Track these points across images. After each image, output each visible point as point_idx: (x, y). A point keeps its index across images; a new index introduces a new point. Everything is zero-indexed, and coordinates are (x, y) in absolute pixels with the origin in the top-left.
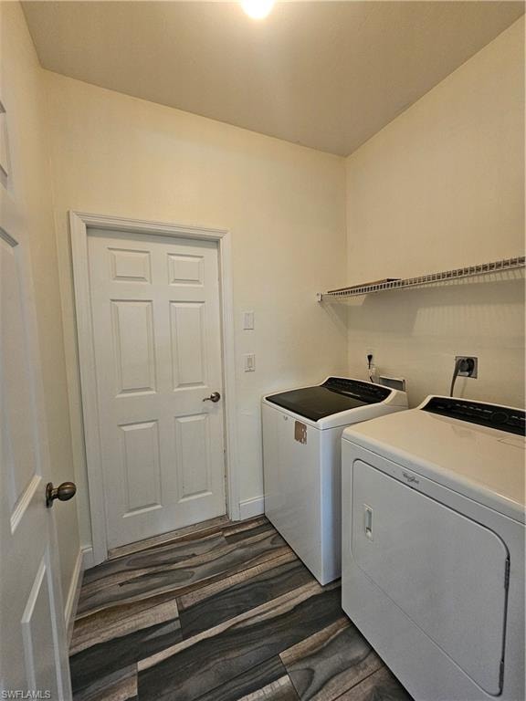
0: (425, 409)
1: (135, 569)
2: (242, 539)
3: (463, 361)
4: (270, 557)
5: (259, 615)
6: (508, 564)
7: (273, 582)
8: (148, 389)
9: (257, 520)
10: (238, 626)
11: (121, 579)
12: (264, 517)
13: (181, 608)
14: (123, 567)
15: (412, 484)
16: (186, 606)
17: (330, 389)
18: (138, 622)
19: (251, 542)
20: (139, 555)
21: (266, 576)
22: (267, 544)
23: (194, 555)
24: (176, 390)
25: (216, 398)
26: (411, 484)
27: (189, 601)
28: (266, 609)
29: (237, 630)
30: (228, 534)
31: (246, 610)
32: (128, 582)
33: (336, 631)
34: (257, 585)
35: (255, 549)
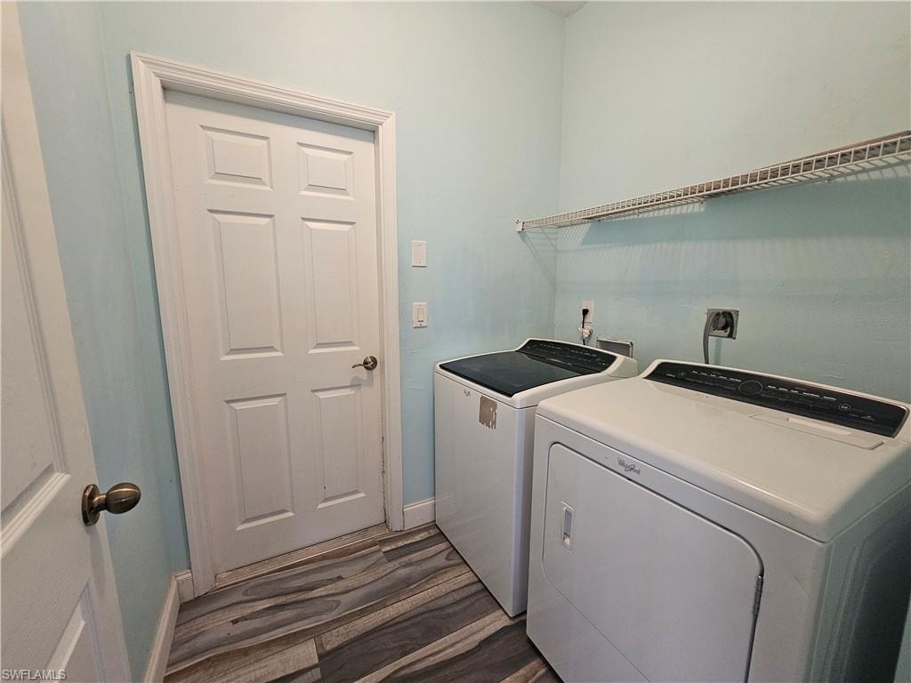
0: (650, 377)
1: (254, 600)
2: (406, 555)
3: (718, 314)
4: (446, 577)
5: (431, 655)
6: (761, 583)
7: (450, 610)
8: (271, 349)
9: (426, 529)
10: (403, 673)
11: (236, 614)
12: (434, 525)
13: (321, 651)
14: (239, 597)
15: (631, 475)
16: (328, 648)
17: (529, 355)
18: (258, 673)
19: (419, 558)
20: (261, 580)
21: (440, 603)
22: (441, 561)
23: (340, 578)
24: (311, 352)
25: (370, 364)
26: (628, 474)
27: (333, 640)
28: (440, 648)
29: (402, 676)
30: (388, 548)
31: (414, 650)
32: (245, 618)
33: (537, 672)
34: (427, 615)
35: (424, 567)
